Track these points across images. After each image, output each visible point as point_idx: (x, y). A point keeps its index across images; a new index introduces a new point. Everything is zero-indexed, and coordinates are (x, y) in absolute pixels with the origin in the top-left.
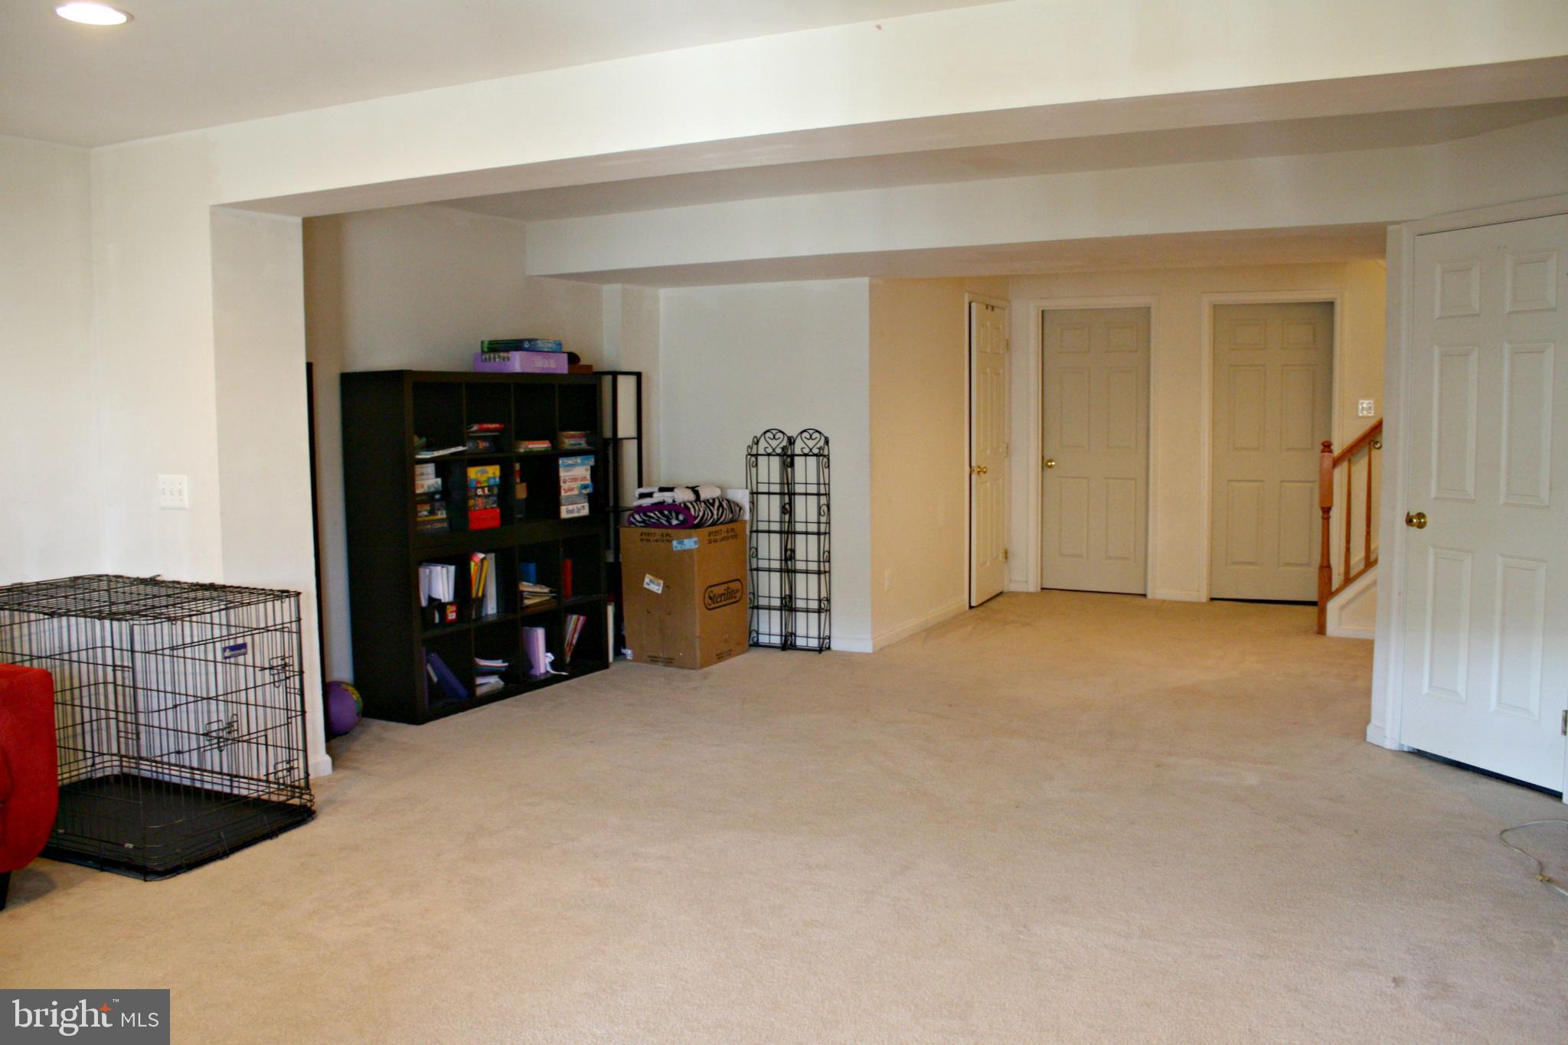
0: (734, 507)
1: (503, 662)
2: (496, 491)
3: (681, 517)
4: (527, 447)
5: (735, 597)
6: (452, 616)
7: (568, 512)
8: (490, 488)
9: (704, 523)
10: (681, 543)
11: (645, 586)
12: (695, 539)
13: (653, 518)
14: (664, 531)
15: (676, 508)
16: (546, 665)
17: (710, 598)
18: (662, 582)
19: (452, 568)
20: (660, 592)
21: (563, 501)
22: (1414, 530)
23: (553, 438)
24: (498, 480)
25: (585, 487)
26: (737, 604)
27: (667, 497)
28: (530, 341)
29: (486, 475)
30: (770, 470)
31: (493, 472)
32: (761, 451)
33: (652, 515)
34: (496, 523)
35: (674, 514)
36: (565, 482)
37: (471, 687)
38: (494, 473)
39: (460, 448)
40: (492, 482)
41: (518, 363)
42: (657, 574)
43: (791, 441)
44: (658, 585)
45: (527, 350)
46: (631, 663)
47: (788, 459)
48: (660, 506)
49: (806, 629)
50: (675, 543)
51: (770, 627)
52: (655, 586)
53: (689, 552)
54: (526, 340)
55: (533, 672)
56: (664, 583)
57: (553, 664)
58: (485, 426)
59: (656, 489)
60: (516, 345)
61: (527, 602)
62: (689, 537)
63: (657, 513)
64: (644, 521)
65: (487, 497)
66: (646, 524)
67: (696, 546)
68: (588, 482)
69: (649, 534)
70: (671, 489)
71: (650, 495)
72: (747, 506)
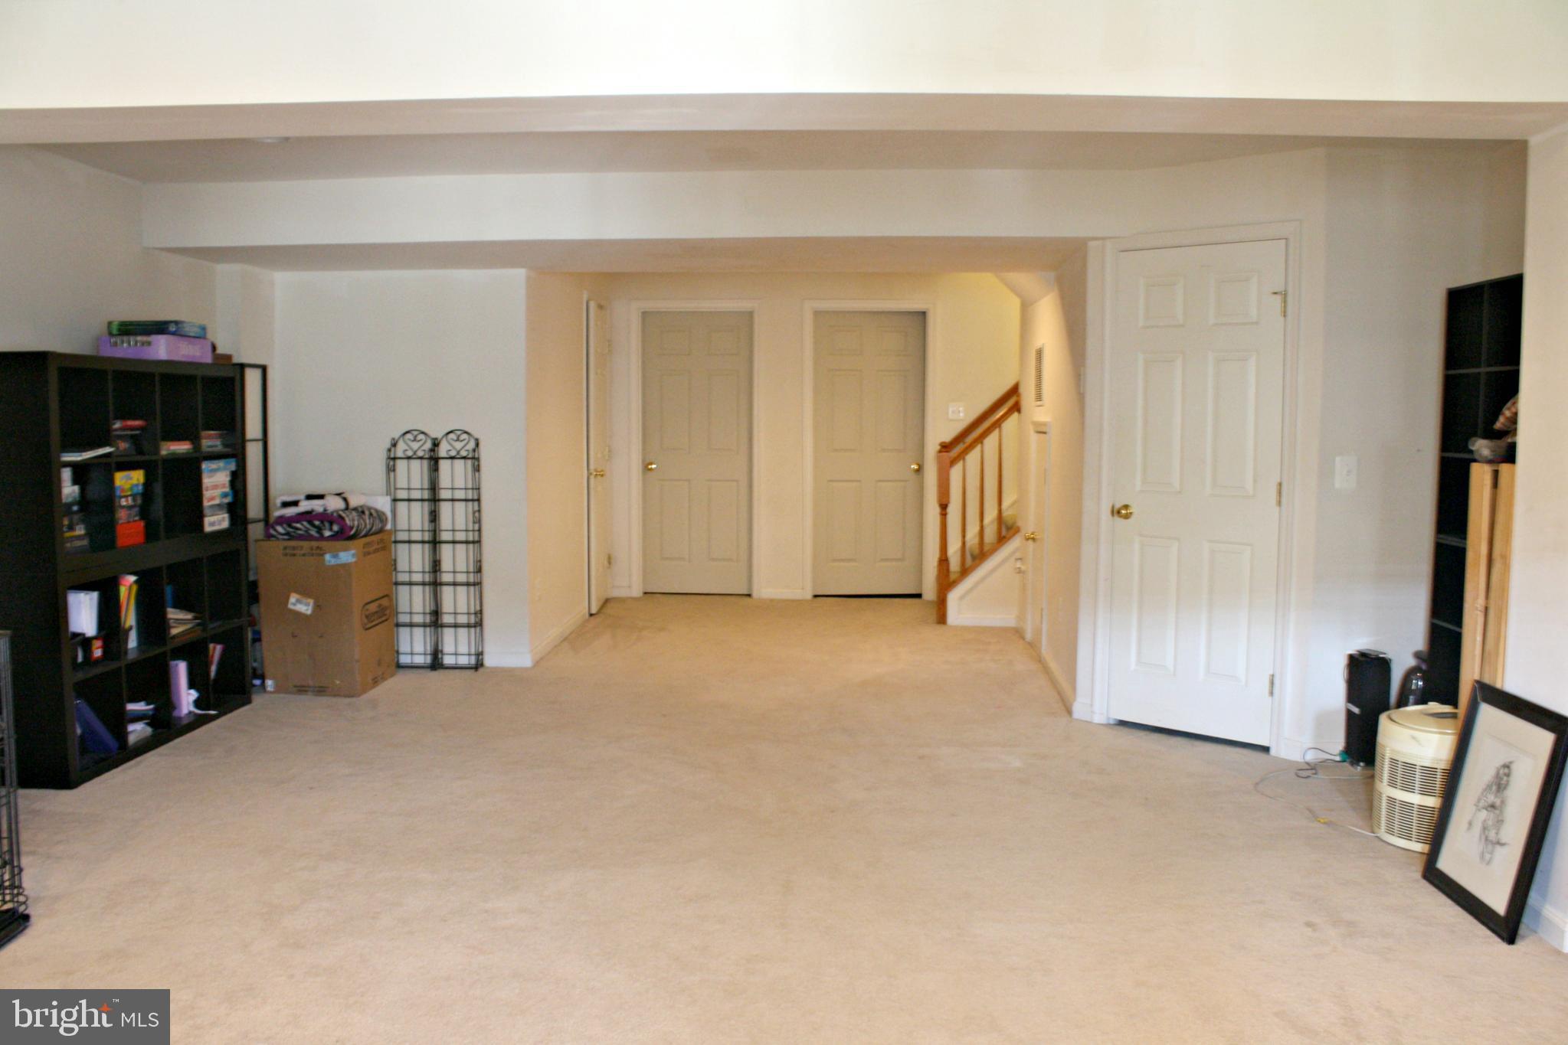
0: (380, 516)
1: (148, 704)
2: (139, 501)
3: (336, 528)
4: (169, 450)
5: (385, 615)
6: (98, 653)
7: (212, 524)
8: (134, 496)
9: (359, 534)
10: (335, 556)
11: (290, 606)
12: (353, 552)
13: (300, 529)
14: (314, 544)
15: (327, 518)
16: (188, 703)
17: (367, 617)
18: (311, 601)
19: (95, 595)
20: (309, 612)
21: (207, 511)
22: (1118, 520)
23: (195, 439)
24: (140, 488)
25: (225, 495)
26: (386, 623)
27: (317, 506)
28: (176, 323)
29: (129, 481)
30: (412, 476)
31: (137, 477)
32: (400, 454)
33: (298, 525)
34: (140, 538)
35: (327, 524)
36: (207, 490)
37: (121, 735)
38: (138, 480)
39: (107, 450)
40: (135, 490)
41: (162, 349)
42: (305, 593)
43: (436, 444)
44: (307, 604)
45: (174, 334)
46: (273, 696)
47: (434, 461)
48: (308, 516)
49: (456, 646)
50: (328, 557)
51: (414, 646)
52: (303, 606)
53: (344, 566)
54: (171, 322)
55: (175, 714)
56: (315, 603)
57: (198, 703)
58: (130, 423)
59: (302, 497)
60: (160, 328)
61: (174, 631)
62: (346, 549)
63: (305, 523)
64: (288, 534)
65: (130, 507)
66: (290, 536)
67: (354, 560)
68: (227, 489)
69: (294, 548)
70: (321, 497)
71: (295, 503)
72: (389, 514)
